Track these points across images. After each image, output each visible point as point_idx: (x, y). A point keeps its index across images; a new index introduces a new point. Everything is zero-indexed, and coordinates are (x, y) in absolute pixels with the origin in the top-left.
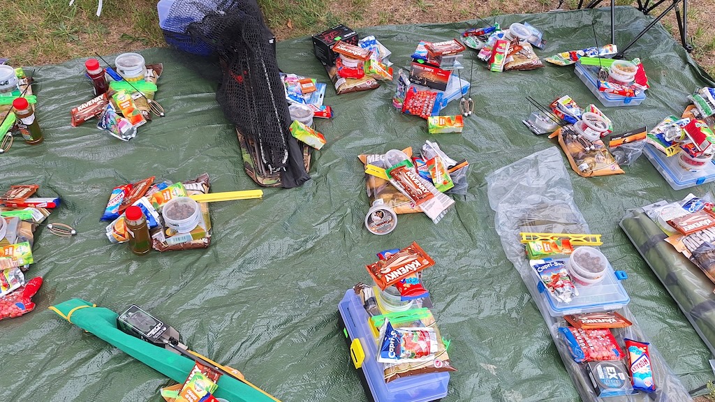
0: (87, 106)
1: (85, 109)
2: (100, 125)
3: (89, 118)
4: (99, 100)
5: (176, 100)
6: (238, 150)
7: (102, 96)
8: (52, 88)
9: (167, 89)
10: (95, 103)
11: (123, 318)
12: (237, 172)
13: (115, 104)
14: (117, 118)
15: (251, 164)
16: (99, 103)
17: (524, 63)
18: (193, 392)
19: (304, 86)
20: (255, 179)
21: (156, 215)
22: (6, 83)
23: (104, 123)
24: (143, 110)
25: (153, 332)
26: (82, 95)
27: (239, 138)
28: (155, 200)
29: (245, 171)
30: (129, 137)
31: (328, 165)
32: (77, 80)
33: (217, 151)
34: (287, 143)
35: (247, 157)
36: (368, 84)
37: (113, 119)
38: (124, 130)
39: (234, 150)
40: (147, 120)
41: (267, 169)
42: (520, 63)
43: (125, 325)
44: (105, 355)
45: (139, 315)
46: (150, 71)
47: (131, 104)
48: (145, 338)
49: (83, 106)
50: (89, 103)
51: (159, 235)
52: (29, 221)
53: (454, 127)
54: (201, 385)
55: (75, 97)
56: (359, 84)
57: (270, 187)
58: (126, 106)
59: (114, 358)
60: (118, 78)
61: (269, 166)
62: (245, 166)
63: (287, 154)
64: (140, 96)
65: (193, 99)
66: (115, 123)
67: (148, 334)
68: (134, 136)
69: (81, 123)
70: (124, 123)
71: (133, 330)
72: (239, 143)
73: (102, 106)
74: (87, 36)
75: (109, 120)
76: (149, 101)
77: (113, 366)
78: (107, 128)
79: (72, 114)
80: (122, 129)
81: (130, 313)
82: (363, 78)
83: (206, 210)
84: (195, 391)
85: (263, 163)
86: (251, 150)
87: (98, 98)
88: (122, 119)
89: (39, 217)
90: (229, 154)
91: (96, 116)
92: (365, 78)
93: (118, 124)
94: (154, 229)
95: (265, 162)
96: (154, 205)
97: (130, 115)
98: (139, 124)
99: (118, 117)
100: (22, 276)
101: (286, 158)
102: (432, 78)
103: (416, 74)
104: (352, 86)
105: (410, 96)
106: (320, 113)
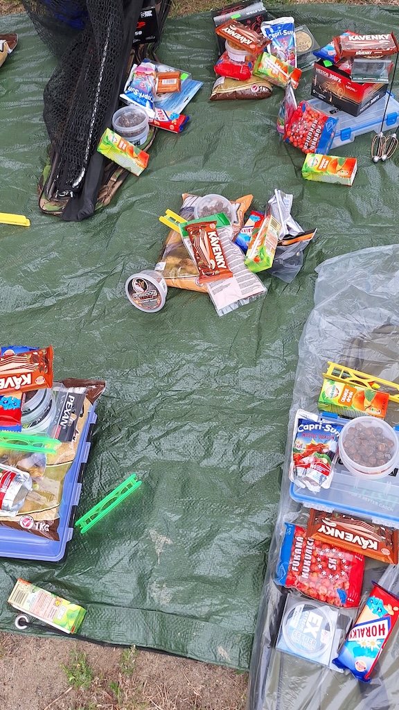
5: (17, 83)
6: (45, 159)
15: (45, 180)
19: (164, 82)
20: (39, 201)
31: (134, 199)
34: (89, 160)
35: (47, 170)
36: (253, 91)
53: (337, 175)
56: (241, 88)
57: (50, 214)
62: (41, 180)
63: (83, 175)
65: (35, 84)
72: (49, 151)
82: (249, 81)
92: (252, 80)
101: (80, 180)
102: (339, 92)
103: (320, 82)
104: (230, 90)
105: (295, 116)
106: (167, 125)
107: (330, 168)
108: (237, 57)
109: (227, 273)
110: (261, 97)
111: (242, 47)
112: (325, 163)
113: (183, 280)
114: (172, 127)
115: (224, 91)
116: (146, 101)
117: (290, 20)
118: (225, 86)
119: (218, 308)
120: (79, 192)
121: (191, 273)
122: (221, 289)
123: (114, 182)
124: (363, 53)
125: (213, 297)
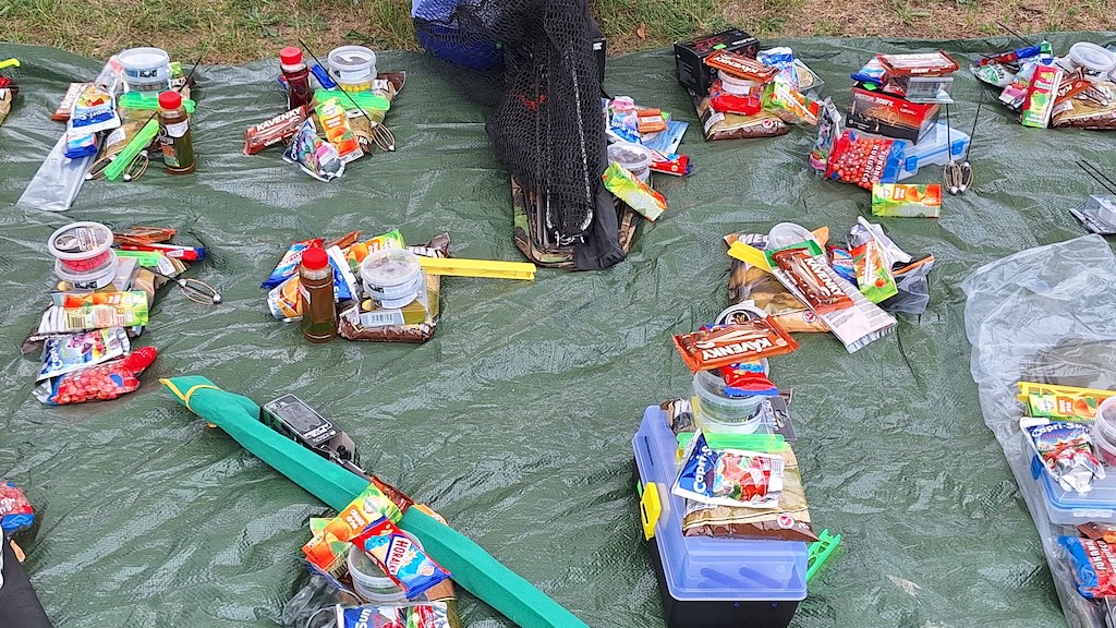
0: (272, 124)
1: (268, 130)
2: (288, 155)
3: (272, 142)
4: (293, 115)
5: (419, 130)
6: (509, 211)
7: (298, 110)
8: (222, 97)
9: (406, 114)
10: (287, 120)
11: (270, 407)
12: (500, 242)
13: (317, 123)
14: (315, 141)
15: (527, 230)
16: (291, 121)
18: (359, 513)
20: (528, 254)
21: (350, 279)
22: (153, 73)
23: (294, 151)
24: (362, 136)
25: (313, 433)
26: (267, 111)
27: (514, 190)
28: (353, 256)
29: (515, 241)
30: (331, 174)
32: (264, 89)
33: (473, 207)
34: (594, 199)
35: (521, 220)
36: (766, 127)
37: (309, 144)
38: (324, 161)
39: (502, 209)
40: (365, 153)
41: (552, 239)
43: (272, 416)
44: (232, 466)
45: (296, 408)
46: (384, 83)
47: (342, 123)
48: (300, 441)
49: (266, 124)
50: (277, 120)
51: (351, 314)
52: (152, 269)
54: (374, 503)
55: (258, 113)
56: (746, 124)
57: (553, 267)
58: (334, 124)
59: (246, 473)
60: (328, 83)
61: (557, 233)
62: (516, 233)
63: (591, 215)
64: (361, 114)
65: (447, 131)
66: (312, 151)
67: (306, 435)
68: (339, 174)
69: (259, 150)
70: (326, 149)
71: (283, 425)
72: (511, 200)
73: (296, 124)
74: (291, 30)
75: (303, 145)
76: (374, 124)
77: (243, 482)
78: (299, 161)
79: (246, 136)
80: (321, 159)
81: (282, 403)
83: (435, 286)
84: (364, 513)
85: (547, 228)
86: (529, 210)
87: (292, 113)
88: (324, 143)
89: (169, 270)
90: (491, 214)
91: (284, 139)
93: (315, 153)
94: (345, 303)
95: (550, 227)
96: (350, 262)
97: (339, 139)
98: (350, 158)
99: (317, 139)
100: (126, 342)
101: (588, 222)
104: (735, 127)
106: (667, 166)
112: (901, 192)
115: (725, 129)
116: (635, 137)
117: (788, 51)
119: (847, 342)
121: (794, 308)
122: (845, 319)
123: (627, 227)
124: (919, 71)
125: (837, 331)
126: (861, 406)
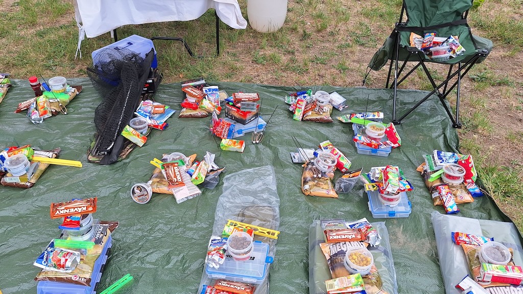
1: (24, 105)
2: (28, 113)
3: (24, 109)
4: (33, 100)
7: (35, 98)
10: (30, 102)
13: (36, 103)
14: (32, 110)
15: (92, 148)
17: (318, 117)
19: (156, 109)
20: (88, 157)
24: (53, 109)
26: (27, 97)
30: (37, 122)
31: (138, 156)
34: (116, 139)
35: (93, 144)
36: (199, 114)
40: (53, 115)
41: (97, 152)
42: (314, 117)
46: (74, 89)
47: (44, 104)
49: (25, 102)
53: (236, 147)
56: (193, 113)
57: (94, 162)
58: (41, 104)
60: (49, 90)
62: (89, 148)
63: (113, 144)
64: (56, 101)
68: (41, 122)
69: (19, 111)
76: (61, 105)
79: (18, 106)
82: (197, 110)
83: (44, 168)
88: (35, 111)
91: (27, 108)
92: (199, 110)
97: (42, 110)
98: (46, 117)
99: (34, 109)
101: (111, 147)
102: (236, 115)
103: (228, 111)
104: (189, 114)
105: (217, 124)
106: (157, 126)
107: (233, 144)
108: (192, 100)
109: (182, 184)
110: (203, 117)
111: (194, 96)
112: (231, 142)
113: (160, 188)
114: (159, 127)
115: (185, 114)
116: (147, 116)
117: (217, 87)
118: (186, 112)
119: (177, 200)
120: (110, 152)
121: (165, 185)
122: (179, 191)
123: (128, 149)
124: (245, 100)
125: (175, 195)
126: (169, 225)
